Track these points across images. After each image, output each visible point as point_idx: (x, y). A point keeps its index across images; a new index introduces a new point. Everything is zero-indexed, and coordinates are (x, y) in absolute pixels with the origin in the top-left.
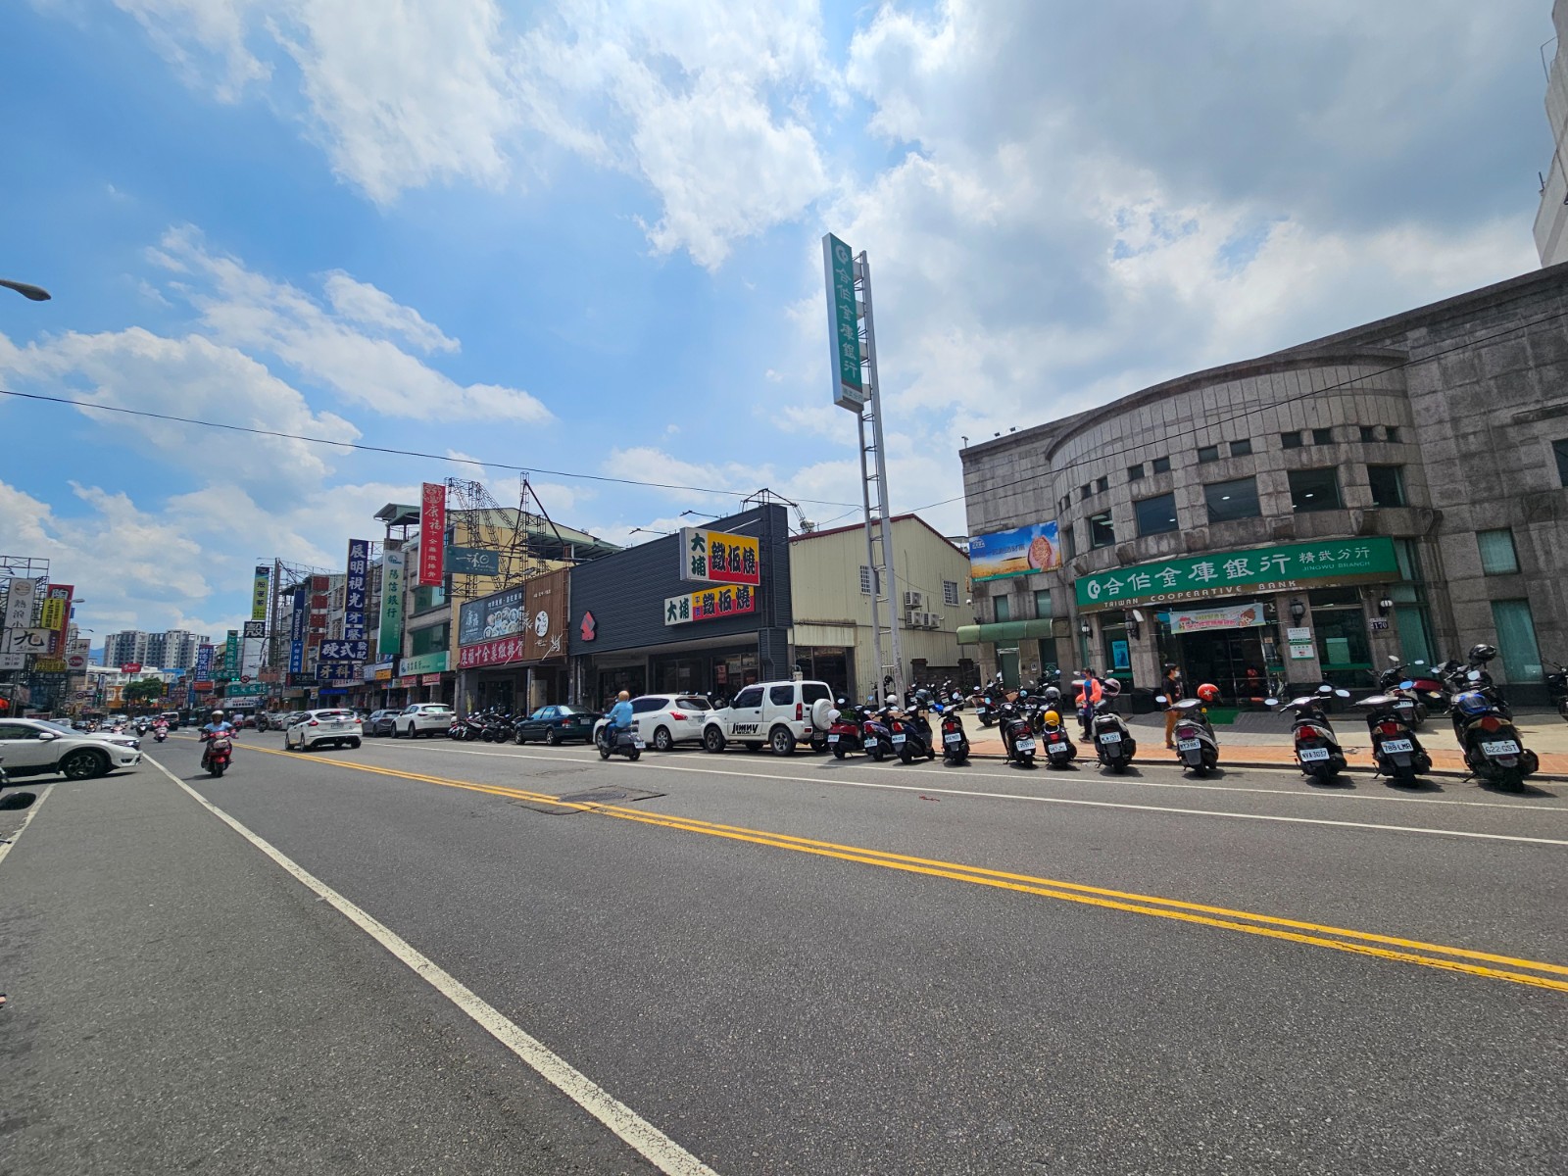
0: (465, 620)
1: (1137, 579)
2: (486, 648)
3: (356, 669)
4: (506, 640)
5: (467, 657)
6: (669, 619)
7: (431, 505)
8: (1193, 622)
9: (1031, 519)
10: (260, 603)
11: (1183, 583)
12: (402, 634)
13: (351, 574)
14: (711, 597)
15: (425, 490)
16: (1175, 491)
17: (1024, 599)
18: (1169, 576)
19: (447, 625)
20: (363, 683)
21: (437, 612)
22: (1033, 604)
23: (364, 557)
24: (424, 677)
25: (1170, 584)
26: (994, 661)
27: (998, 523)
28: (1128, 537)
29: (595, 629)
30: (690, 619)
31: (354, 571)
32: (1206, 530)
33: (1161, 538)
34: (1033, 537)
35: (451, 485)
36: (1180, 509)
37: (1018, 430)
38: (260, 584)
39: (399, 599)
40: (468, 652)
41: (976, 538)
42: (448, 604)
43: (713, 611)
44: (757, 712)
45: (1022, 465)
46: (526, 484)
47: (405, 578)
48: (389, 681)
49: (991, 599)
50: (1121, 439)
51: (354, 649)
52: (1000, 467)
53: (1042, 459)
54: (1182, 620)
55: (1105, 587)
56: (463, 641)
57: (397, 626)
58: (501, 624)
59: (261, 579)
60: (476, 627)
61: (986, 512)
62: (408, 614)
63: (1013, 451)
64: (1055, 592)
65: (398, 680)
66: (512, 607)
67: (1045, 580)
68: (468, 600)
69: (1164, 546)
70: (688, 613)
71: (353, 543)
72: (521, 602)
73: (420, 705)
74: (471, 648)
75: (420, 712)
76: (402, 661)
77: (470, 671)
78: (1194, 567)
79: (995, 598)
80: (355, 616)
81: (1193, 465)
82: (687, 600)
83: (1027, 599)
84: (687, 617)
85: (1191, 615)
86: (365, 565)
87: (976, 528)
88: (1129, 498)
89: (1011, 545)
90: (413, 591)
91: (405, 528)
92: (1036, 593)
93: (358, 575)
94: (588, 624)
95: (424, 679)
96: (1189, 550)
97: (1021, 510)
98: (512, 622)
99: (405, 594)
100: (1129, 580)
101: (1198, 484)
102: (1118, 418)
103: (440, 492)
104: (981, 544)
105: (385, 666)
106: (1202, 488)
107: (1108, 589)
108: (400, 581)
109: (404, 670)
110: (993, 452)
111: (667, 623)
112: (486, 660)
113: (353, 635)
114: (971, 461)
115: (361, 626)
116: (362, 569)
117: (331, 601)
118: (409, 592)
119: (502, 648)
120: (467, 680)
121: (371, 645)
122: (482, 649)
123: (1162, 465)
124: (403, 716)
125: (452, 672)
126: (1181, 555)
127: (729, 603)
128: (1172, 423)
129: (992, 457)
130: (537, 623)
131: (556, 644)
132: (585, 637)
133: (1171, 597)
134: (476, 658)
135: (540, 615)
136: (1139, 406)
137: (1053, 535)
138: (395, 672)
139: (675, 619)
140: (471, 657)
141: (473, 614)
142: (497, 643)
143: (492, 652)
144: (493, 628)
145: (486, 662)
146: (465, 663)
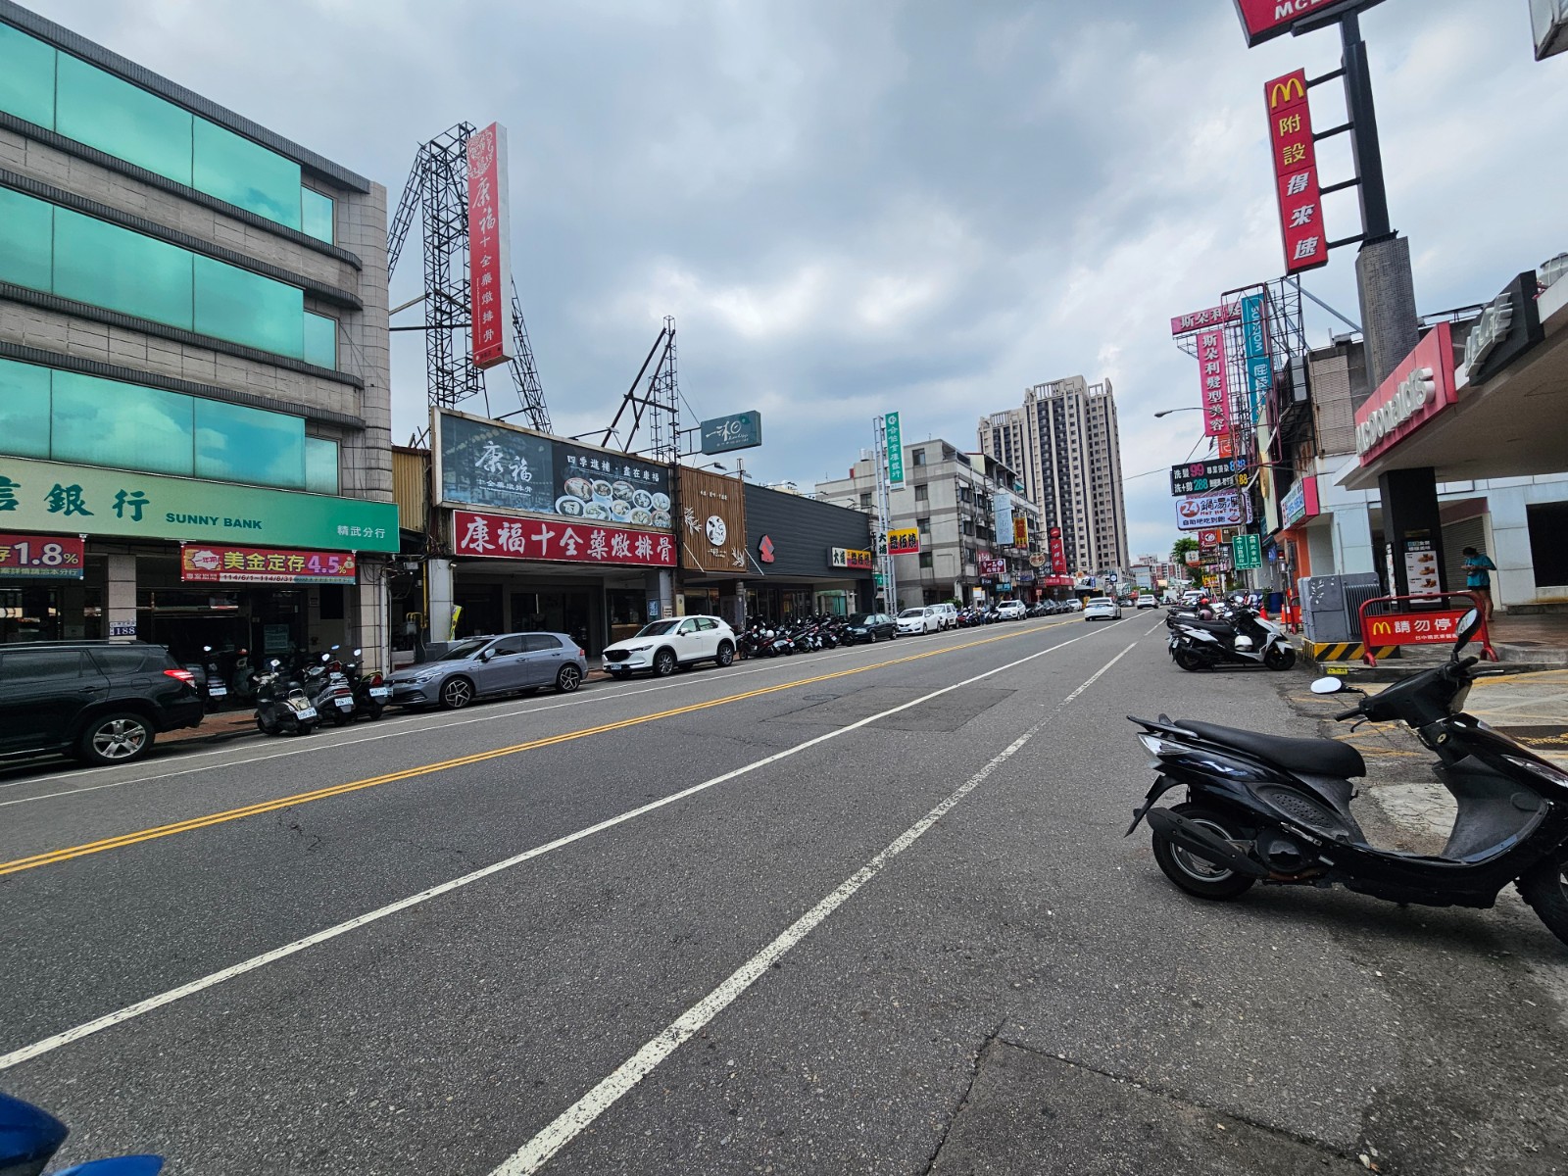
0: (470, 455)
2: (571, 532)
4: (631, 533)
5: (492, 534)
6: (835, 562)
29: (775, 552)
30: (846, 565)
40: (495, 526)
58: (613, 503)
60: (523, 483)
66: (641, 486)
70: (844, 561)
74: (511, 521)
94: (767, 547)
98: (638, 508)
111: (833, 564)
112: (573, 553)
119: (619, 541)
122: (559, 531)
130: (708, 527)
131: (740, 560)
132: (764, 558)
134: (532, 543)
135: (714, 519)
139: (838, 562)
140: (511, 539)
141: (504, 452)
142: (605, 530)
143: (592, 542)
144: (586, 502)
145: (572, 557)
146: (484, 547)
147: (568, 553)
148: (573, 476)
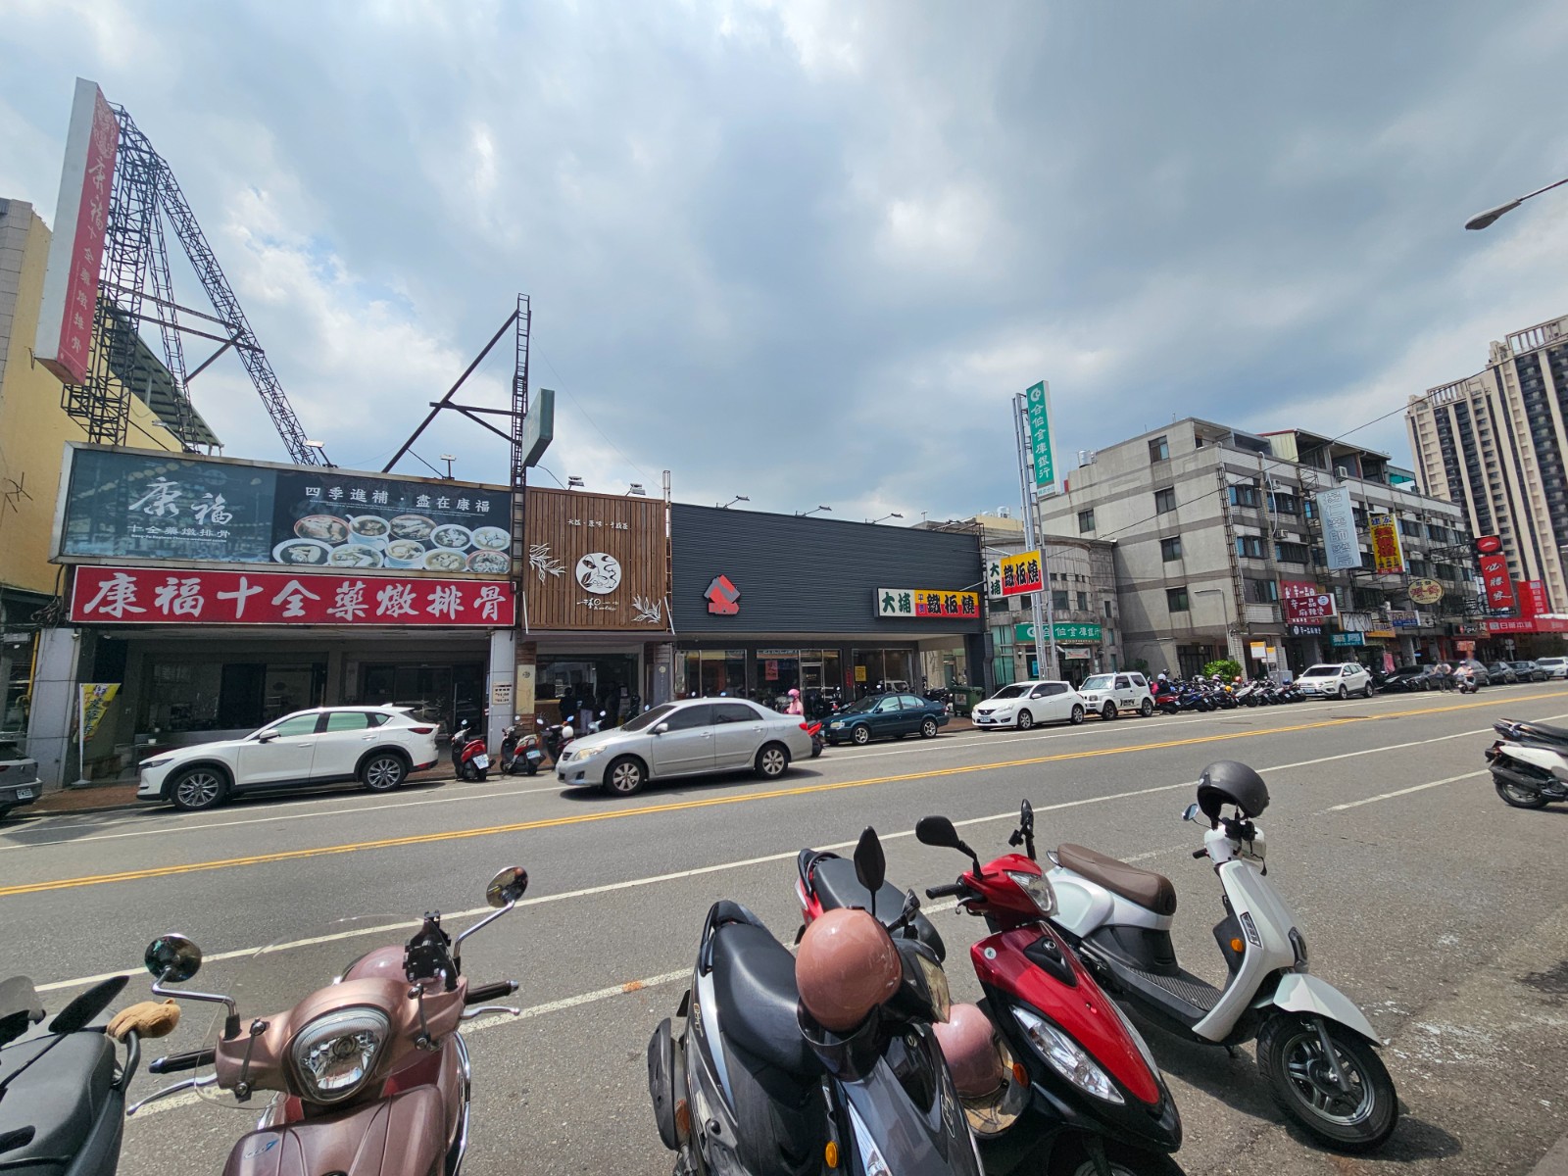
0: (122, 496)
2: (292, 586)
4: (420, 583)
5: (144, 593)
6: (885, 610)
7: (99, 154)
14: (937, 598)
16: (1068, 592)
29: (738, 601)
30: (913, 614)
32: (1079, 613)
33: (1064, 612)
36: (1070, 600)
40: (150, 583)
43: (939, 611)
54: (1068, 652)
56: (86, 548)
58: (385, 545)
60: (214, 527)
66: (451, 520)
69: (1065, 616)
70: (909, 608)
74: (182, 575)
81: (1073, 581)
82: (907, 596)
84: (909, 612)
94: (723, 593)
96: (1074, 621)
98: (443, 550)
101: (1075, 590)
103: (113, 136)
106: (1076, 593)
111: (882, 613)
112: (290, 612)
119: (394, 596)
122: (273, 586)
123: (1063, 577)
127: (955, 607)
128: (1067, 558)
130: (582, 569)
131: (650, 613)
132: (714, 609)
134: (213, 605)
135: (594, 557)
140: (179, 600)
141: (184, 489)
142: (364, 581)
143: (338, 598)
144: (334, 545)
145: (296, 618)
146: (124, 609)
147: (286, 614)
148: (315, 512)
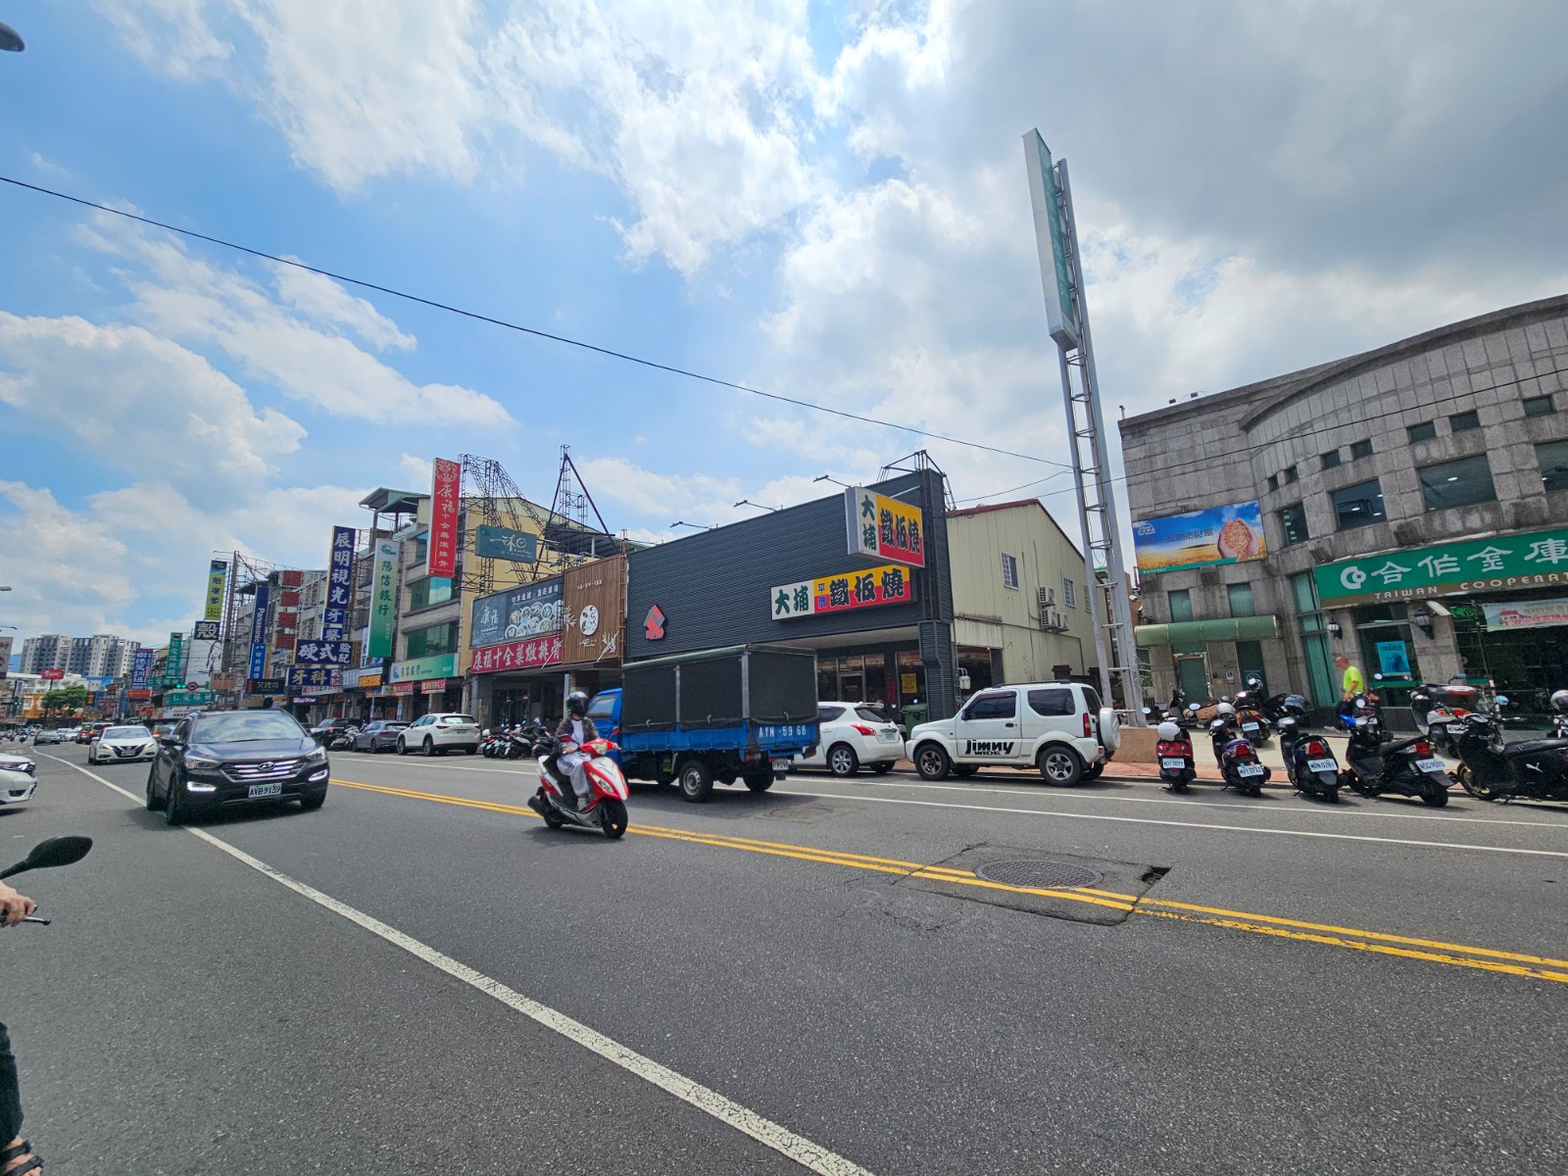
0: (480, 618)
1: (1436, 562)
2: (508, 649)
3: (333, 674)
4: (537, 641)
5: (482, 660)
6: (778, 612)
7: (444, 483)
8: (1522, 617)
9: (1221, 499)
10: (214, 600)
11: (1513, 564)
12: (395, 635)
13: (335, 565)
14: (843, 584)
15: (438, 467)
16: (1489, 453)
17: (1213, 594)
18: (1492, 559)
19: (454, 625)
20: (342, 691)
21: (441, 609)
22: (1227, 600)
23: (349, 546)
24: (424, 684)
25: (1493, 567)
26: (1172, 667)
27: (1173, 504)
28: (1409, 512)
29: (665, 625)
30: (811, 611)
31: (337, 563)
32: (1544, 500)
33: (1469, 512)
34: (1225, 520)
35: (466, 463)
36: (1497, 475)
37: (1201, 396)
38: (216, 580)
39: (392, 595)
40: (483, 655)
41: (1143, 523)
42: (456, 600)
43: (846, 601)
44: (1010, 725)
45: (1206, 437)
46: (566, 458)
47: (400, 571)
48: (378, 688)
49: (1166, 595)
50: (1395, 392)
51: (336, 651)
52: (1176, 438)
53: (1235, 430)
54: (1503, 613)
55: (1374, 574)
56: (474, 642)
57: (388, 625)
58: (530, 622)
59: (218, 574)
60: (495, 625)
61: (1156, 492)
62: (401, 612)
63: (1192, 421)
64: (1259, 587)
65: (389, 687)
66: (546, 601)
67: (1244, 572)
68: (483, 595)
69: (1474, 521)
70: (807, 604)
71: (338, 530)
72: (560, 595)
73: (439, 716)
74: (488, 650)
75: (438, 723)
76: (393, 665)
77: (484, 677)
78: (1534, 545)
79: (1169, 593)
80: (335, 614)
81: (1518, 419)
82: (805, 589)
83: (1217, 593)
84: (807, 609)
85: (1520, 607)
86: (351, 556)
87: (1141, 511)
88: (1411, 464)
89: (1192, 531)
90: (409, 585)
91: (397, 517)
92: (1231, 587)
93: (343, 567)
94: (654, 620)
95: (424, 686)
96: (1518, 525)
97: (1206, 488)
98: (544, 619)
99: (398, 590)
100: (1420, 564)
101: (1527, 443)
102: (1389, 367)
103: (454, 470)
104: (1151, 530)
105: (373, 671)
106: (1532, 448)
107: (1381, 577)
108: (393, 574)
109: (397, 676)
110: (1164, 422)
111: (775, 617)
112: (508, 663)
113: (332, 636)
114: (1133, 434)
115: (340, 626)
116: (348, 560)
117: (302, 597)
118: (403, 587)
119: (531, 650)
120: (479, 685)
121: (356, 646)
122: (503, 650)
123: (1466, 421)
124: (414, 728)
125: (461, 678)
126: (1502, 532)
127: (871, 591)
128: (1480, 370)
129: (1163, 428)
130: (582, 619)
131: (611, 645)
132: (649, 635)
133: (1496, 584)
134: (494, 662)
135: (587, 610)
136: (1425, 351)
137: (1253, 517)
138: (385, 678)
139: (788, 610)
140: (488, 660)
141: (490, 611)
142: (524, 643)
143: (518, 654)
144: (518, 626)
145: (509, 666)
146: (479, 667)
148: (514, 610)
